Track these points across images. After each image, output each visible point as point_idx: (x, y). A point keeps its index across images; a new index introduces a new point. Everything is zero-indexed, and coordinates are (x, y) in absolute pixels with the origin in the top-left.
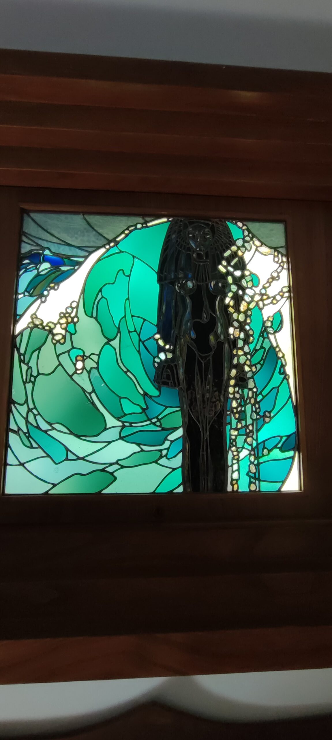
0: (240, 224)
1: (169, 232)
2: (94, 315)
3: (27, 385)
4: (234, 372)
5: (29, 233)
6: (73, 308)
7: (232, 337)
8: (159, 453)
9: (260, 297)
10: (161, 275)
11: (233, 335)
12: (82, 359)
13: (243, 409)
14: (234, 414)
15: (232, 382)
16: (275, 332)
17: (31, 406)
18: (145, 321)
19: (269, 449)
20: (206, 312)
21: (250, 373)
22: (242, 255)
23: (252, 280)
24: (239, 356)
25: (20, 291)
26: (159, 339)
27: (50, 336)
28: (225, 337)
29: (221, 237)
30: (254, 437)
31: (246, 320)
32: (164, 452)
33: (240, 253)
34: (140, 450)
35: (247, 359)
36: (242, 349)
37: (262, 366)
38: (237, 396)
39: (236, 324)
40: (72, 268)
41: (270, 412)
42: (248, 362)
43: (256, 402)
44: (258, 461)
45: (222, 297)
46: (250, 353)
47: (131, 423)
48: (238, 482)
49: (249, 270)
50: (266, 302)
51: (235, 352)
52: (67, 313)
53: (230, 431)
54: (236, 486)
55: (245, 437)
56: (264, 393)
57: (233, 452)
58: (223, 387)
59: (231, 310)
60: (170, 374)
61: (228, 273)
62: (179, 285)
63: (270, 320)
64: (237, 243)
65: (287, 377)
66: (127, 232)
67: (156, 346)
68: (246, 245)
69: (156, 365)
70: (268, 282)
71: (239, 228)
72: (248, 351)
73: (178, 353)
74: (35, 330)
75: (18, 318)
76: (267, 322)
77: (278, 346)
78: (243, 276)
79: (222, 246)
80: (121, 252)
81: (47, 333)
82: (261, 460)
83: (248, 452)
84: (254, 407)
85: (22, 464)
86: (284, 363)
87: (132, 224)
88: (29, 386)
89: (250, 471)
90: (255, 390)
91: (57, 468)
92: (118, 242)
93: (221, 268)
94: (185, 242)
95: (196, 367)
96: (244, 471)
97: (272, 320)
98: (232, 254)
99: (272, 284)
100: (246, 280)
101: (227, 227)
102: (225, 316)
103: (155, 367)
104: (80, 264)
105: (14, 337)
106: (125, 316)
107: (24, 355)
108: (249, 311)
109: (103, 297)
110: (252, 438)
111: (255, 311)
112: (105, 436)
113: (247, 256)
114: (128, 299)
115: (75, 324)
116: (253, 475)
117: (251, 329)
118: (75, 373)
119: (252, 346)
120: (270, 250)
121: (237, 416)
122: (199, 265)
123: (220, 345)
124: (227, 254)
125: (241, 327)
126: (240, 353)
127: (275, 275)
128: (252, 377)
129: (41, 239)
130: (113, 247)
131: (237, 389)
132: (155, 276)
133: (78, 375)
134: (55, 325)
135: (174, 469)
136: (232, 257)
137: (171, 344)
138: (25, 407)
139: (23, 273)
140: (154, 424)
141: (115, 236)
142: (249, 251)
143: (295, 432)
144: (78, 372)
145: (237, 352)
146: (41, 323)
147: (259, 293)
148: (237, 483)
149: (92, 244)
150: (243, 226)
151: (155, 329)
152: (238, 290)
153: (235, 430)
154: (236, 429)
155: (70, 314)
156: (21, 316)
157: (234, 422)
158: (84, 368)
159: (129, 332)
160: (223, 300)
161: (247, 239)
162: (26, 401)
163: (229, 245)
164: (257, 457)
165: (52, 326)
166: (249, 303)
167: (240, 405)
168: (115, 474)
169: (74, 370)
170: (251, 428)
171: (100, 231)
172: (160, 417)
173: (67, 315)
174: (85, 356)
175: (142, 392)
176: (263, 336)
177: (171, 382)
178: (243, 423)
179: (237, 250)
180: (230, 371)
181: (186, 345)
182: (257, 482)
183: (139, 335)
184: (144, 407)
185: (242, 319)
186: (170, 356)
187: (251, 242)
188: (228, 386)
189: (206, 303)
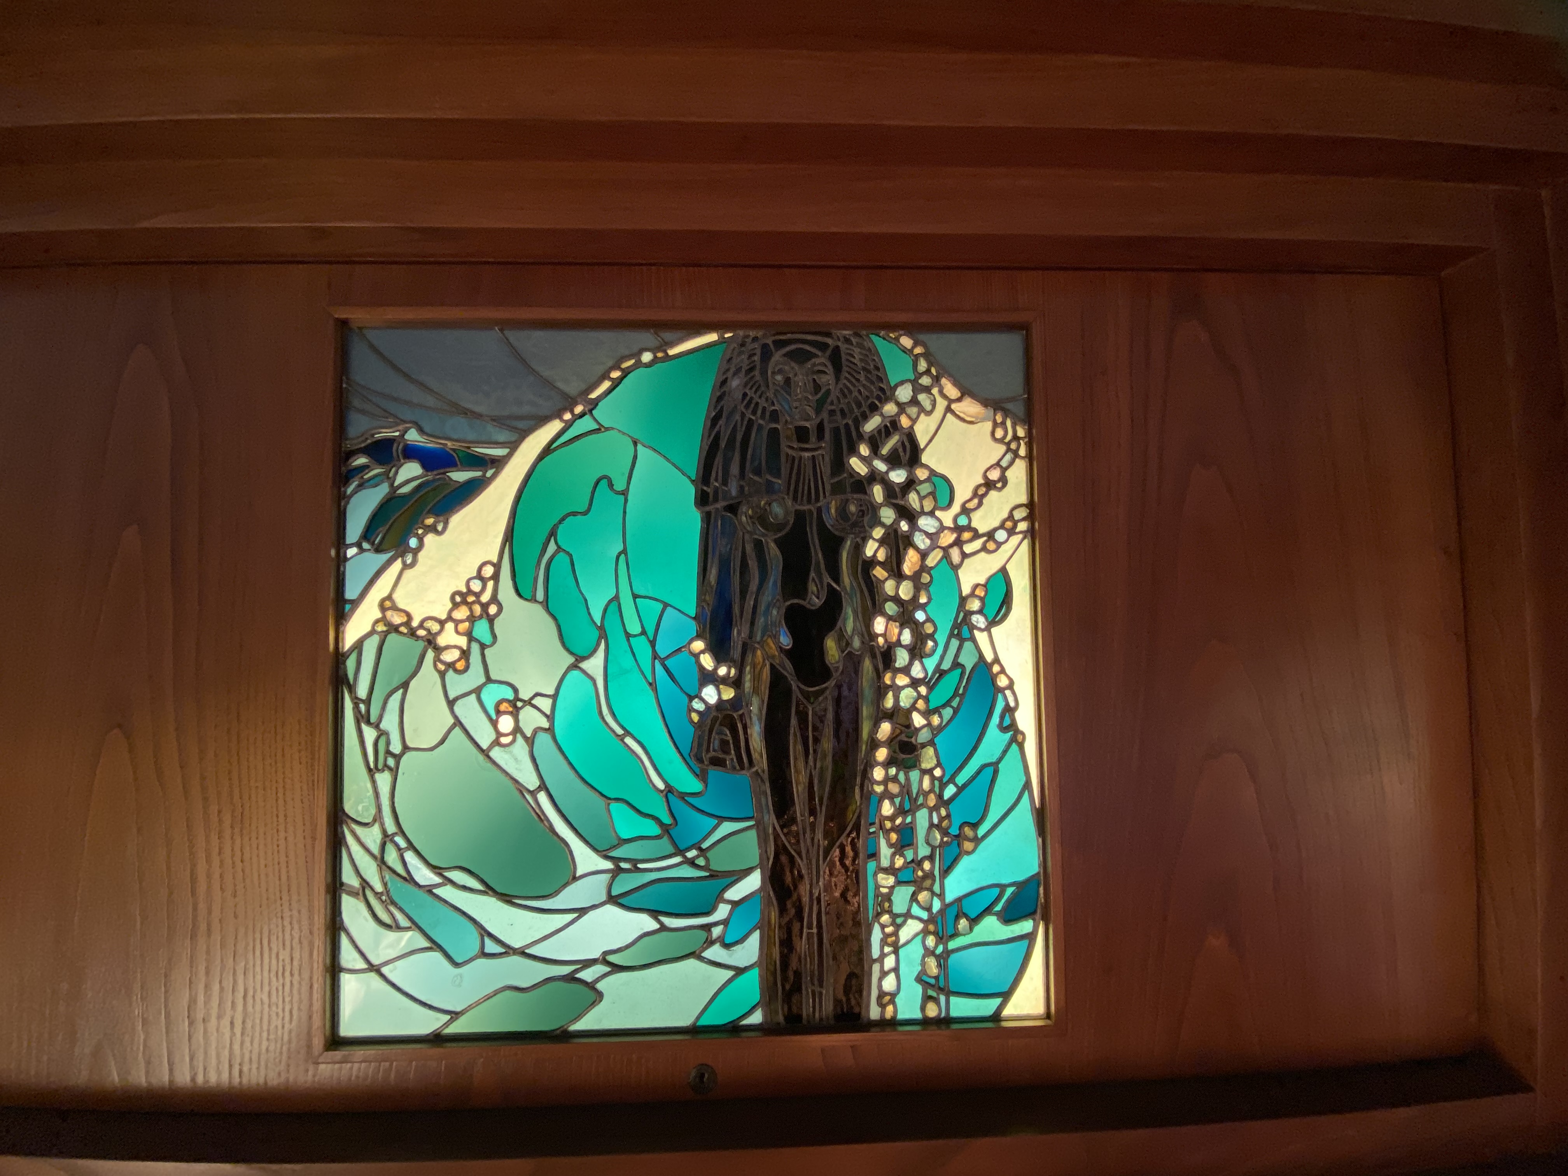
0: (906, 342)
1: (724, 373)
2: (540, 596)
3: (378, 776)
4: (886, 728)
5: (362, 383)
6: (484, 580)
7: (881, 640)
8: (703, 934)
9: (955, 535)
10: (705, 488)
11: (884, 635)
12: (511, 709)
13: (909, 820)
14: (887, 832)
15: (882, 754)
16: (993, 623)
17: (391, 828)
18: (669, 608)
19: (973, 916)
20: (817, 581)
21: (925, 730)
22: (911, 427)
23: (933, 494)
24: (898, 690)
25: (348, 541)
26: (703, 652)
27: (430, 654)
28: (863, 643)
29: (858, 380)
30: (937, 888)
31: (915, 598)
32: (717, 931)
33: (905, 422)
34: (657, 926)
35: (920, 696)
36: (906, 670)
37: (956, 711)
38: (894, 788)
39: (891, 608)
40: (479, 474)
41: (975, 826)
42: (921, 704)
43: (942, 802)
44: (945, 948)
45: (858, 539)
46: (926, 681)
47: (634, 862)
48: (896, 1000)
49: (926, 467)
50: (968, 548)
51: (887, 680)
52: (470, 592)
53: (875, 875)
54: (890, 1009)
55: (911, 889)
56: (961, 779)
57: (883, 927)
58: (860, 767)
59: (879, 572)
60: (729, 738)
61: (874, 477)
62: (750, 512)
63: (977, 596)
64: (899, 397)
65: (1020, 738)
66: (615, 374)
67: (695, 669)
68: (922, 397)
69: (695, 717)
70: (975, 494)
71: (904, 350)
72: (921, 675)
73: (748, 685)
74: (392, 637)
75: (348, 607)
76: (970, 600)
77: (997, 660)
78: (911, 484)
79: (859, 405)
80: (600, 429)
81: (421, 644)
82: (952, 945)
83: (919, 926)
84: (935, 815)
85: (374, 969)
86: (1012, 704)
87: (627, 353)
88: (384, 780)
89: (923, 972)
90: (938, 773)
91: (459, 977)
92: (595, 403)
93: (855, 463)
94: (763, 399)
95: (794, 721)
96: (910, 968)
97: (982, 594)
98: (886, 426)
99: (985, 501)
100: (918, 493)
101: (872, 352)
102: (865, 589)
103: (693, 722)
104: (498, 463)
105: (339, 658)
106: (616, 598)
107: (368, 702)
108: (924, 574)
109: (559, 549)
110: (930, 893)
111: (942, 574)
112: (571, 897)
113: (923, 429)
114: (624, 552)
115: (491, 620)
116: (933, 981)
117: (929, 620)
118: (496, 743)
119: (931, 663)
120: (984, 411)
121: (894, 836)
122: (801, 457)
123: (853, 661)
124: (872, 424)
125: (905, 617)
126: (902, 680)
127: (994, 475)
128: (932, 743)
129: (395, 399)
130: (582, 415)
131: (893, 771)
132: (690, 491)
133: (502, 749)
134: (442, 623)
135: (740, 971)
136: (883, 435)
137: (731, 665)
138: (376, 829)
139: (355, 492)
140: (692, 863)
141: (583, 386)
142: (929, 413)
143: (1038, 874)
144: (504, 740)
145: (893, 679)
146: (405, 619)
147: (952, 526)
148: (892, 1002)
149: (526, 410)
150: (913, 348)
151: (692, 627)
152: (896, 522)
153: (888, 874)
154: (891, 870)
155: (478, 595)
156: (356, 603)
157: (885, 852)
158: (517, 730)
159: (628, 636)
160: (858, 548)
161: (925, 381)
162: (378, 817)
163: (877, 402)
164: (941, 939)
165: (435, 627)
166: (924, 555)
167: (901, 811)
168: (600, 986)
169: (493, 736)
170: (927, 865)
171: (546, 373)
172: (705, 845)
173: (471, 599)
174: (521, 700)
175: (661, 786)
176: (959, 636)
177: (732, 759)
178: (909, 854)
179: (898, 415)
180: (876, 726)
181: (768, 666)
182: (942, 998)
183: (653, 643)
184: (667, 820)
185: (906, 595)
186: (729, 694)
187: (935, 391)
188: (870, 764)
189: (818, 555)
